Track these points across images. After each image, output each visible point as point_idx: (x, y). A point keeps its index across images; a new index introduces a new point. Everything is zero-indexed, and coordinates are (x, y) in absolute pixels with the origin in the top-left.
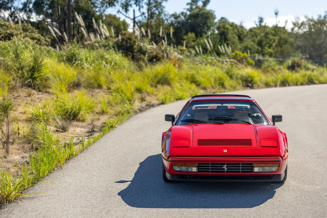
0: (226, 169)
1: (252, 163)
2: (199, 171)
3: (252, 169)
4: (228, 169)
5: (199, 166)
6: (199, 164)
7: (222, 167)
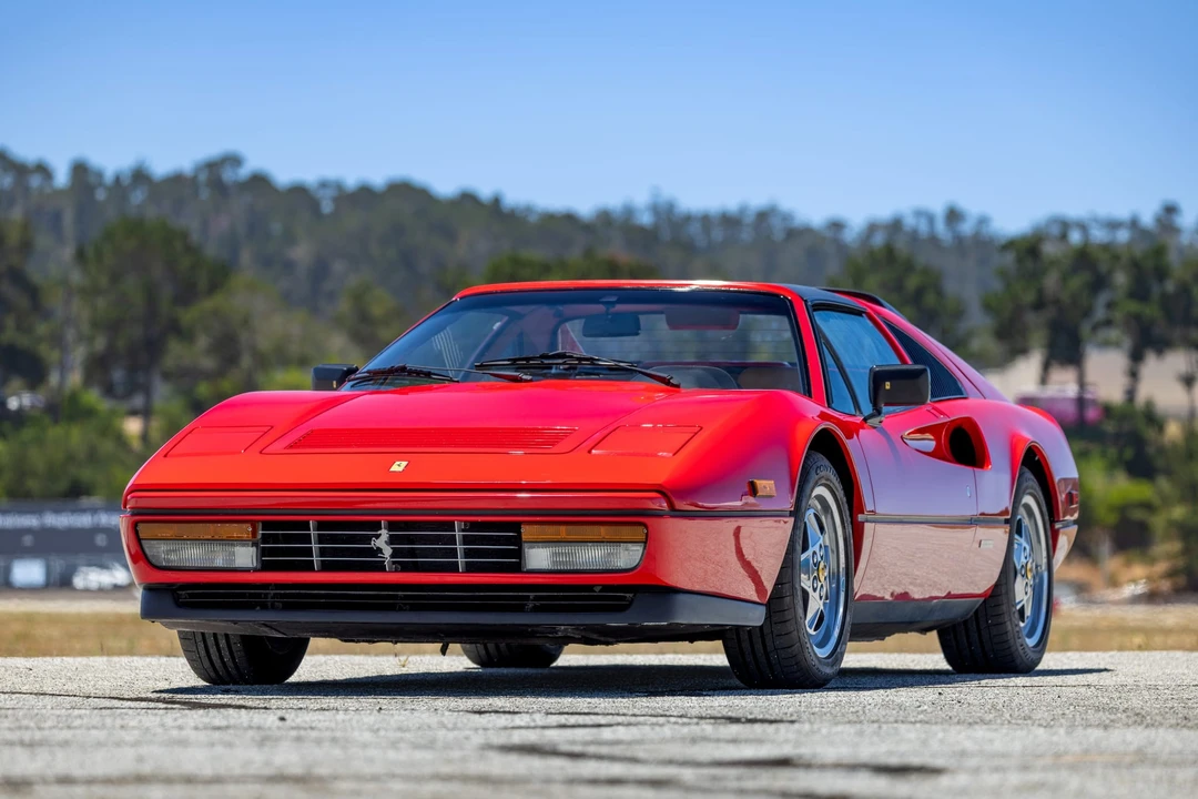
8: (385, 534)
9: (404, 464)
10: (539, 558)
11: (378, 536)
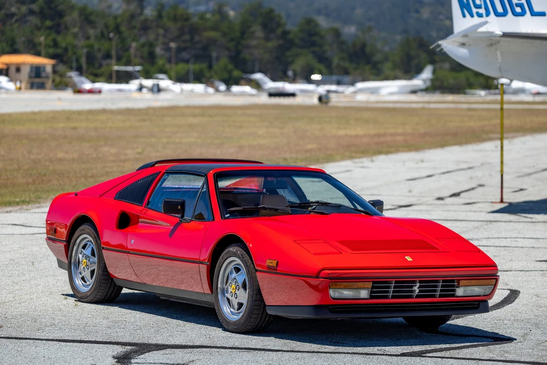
0: (417, 291)
1: (454, 280)
2: (372, 297)
3: (454, 291)
4: (420, 291)
5: (373, 287)
6: (374, 283)
7: (412, 287)
8: (418, 285)
9: (411, 260)
10: (460, 292)
11: (415, 286)
